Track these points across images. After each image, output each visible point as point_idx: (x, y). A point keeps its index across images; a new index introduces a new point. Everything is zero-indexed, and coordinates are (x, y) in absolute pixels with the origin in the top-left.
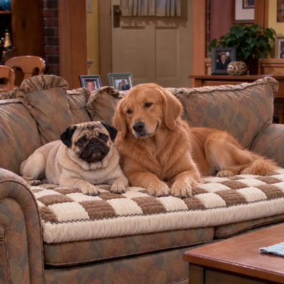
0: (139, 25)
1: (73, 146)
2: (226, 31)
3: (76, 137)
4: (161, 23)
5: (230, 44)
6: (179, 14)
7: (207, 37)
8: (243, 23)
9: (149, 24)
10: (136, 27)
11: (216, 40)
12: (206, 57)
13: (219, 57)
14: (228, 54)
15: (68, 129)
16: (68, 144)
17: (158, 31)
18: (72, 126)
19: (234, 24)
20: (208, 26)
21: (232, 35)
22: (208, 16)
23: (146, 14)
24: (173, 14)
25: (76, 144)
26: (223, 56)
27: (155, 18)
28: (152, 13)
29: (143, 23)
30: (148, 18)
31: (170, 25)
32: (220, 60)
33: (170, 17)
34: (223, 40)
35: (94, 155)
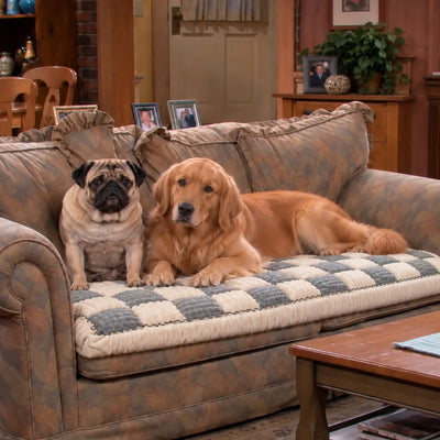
0: (205, 32)
1: (87, 187)
2: (321, 40)
3: (90, 176)
4: (233, 30)
5: (329, 54)
6: (257, 18)
7: (297, 46)
8: (344, 29)
9: (217, 30)
10: (201, 35)
11: (307, 50)
12: (295, 70)
13: (313, 69)
14: (326, 64)
15: (83, 166)
16: (82, 185)
17: (229, 39)
18: (89, 162)
19: (333, 31)
20: (298, 33)
21: (330, 44)
22: (298, 21)
23: (214, 19)
24: (249, 19)
25: (90, 185)
26: (319, 68)
27: (225, 23)
28: (222, 17)
29: (210, 30)
30: (217, 23)
31: (245, 32)
32: (315, 73)
33: (246, 21)
34: (318, 51)
35: (109, 203)
